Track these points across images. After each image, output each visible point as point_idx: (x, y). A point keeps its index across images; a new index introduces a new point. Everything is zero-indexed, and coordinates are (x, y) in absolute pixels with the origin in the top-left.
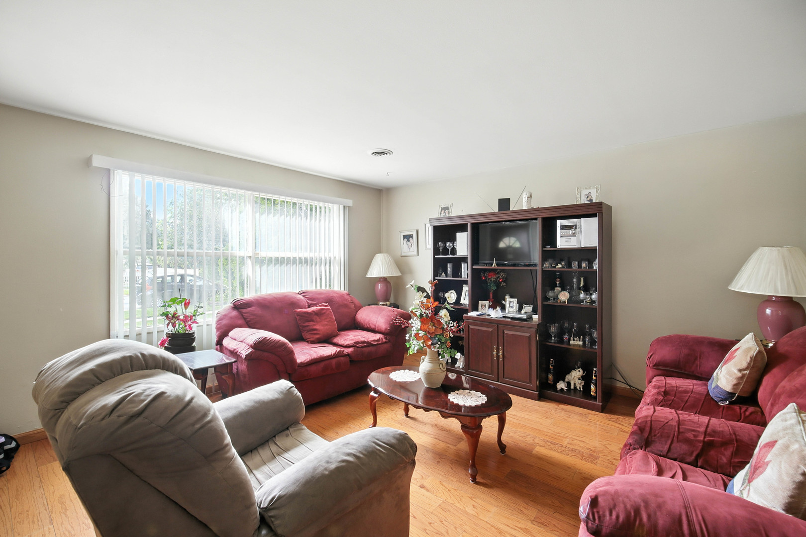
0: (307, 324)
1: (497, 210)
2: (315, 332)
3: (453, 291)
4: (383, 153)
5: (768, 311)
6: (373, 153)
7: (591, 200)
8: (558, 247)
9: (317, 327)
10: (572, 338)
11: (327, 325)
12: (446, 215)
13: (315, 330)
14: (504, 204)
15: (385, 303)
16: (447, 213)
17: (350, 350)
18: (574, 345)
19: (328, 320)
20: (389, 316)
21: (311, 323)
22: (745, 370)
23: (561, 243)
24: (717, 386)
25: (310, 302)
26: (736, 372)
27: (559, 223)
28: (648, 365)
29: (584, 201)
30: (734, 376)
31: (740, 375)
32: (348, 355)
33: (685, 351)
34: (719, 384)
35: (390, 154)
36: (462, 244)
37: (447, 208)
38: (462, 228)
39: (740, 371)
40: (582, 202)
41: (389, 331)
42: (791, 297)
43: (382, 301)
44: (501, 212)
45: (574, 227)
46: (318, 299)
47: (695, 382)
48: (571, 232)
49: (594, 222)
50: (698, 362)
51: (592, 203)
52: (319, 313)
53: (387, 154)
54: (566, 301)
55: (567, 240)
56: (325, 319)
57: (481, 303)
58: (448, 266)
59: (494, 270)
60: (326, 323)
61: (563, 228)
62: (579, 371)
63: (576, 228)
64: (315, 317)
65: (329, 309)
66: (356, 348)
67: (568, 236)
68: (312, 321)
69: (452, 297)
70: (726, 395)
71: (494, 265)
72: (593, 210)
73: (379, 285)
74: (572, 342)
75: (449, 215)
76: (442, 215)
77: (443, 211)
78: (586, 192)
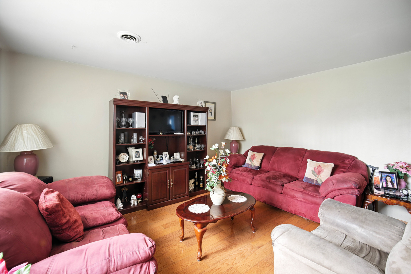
1: (161, 102)
7: (202, 106)
8: (191, 125)
10: (192, 166)
12: (125, 98)
14: (164, 98)
16: (126, 97)
22: (261, 159)
23: (193, 123)
26: (259, 161)
27: (192, 114)
29: (200, 105)
34: (255, 165)
37: (126, 93)
48: (196, 118)
49: (205, 115)
54: (193, 149)
55: (196, 122)
57: (150, 158)
58: (122, 135)
61: (194, 116)
62: (193, 180)
67: (195, 120)
69: (123, 158)
70: (258, 167)
71: (161, 133)
72: (204, 110)
73: (25, 159)
74: (193, 168)
75: (129, 99)
76: (121, 97)
77: (121, 95)
78: (200, 102)
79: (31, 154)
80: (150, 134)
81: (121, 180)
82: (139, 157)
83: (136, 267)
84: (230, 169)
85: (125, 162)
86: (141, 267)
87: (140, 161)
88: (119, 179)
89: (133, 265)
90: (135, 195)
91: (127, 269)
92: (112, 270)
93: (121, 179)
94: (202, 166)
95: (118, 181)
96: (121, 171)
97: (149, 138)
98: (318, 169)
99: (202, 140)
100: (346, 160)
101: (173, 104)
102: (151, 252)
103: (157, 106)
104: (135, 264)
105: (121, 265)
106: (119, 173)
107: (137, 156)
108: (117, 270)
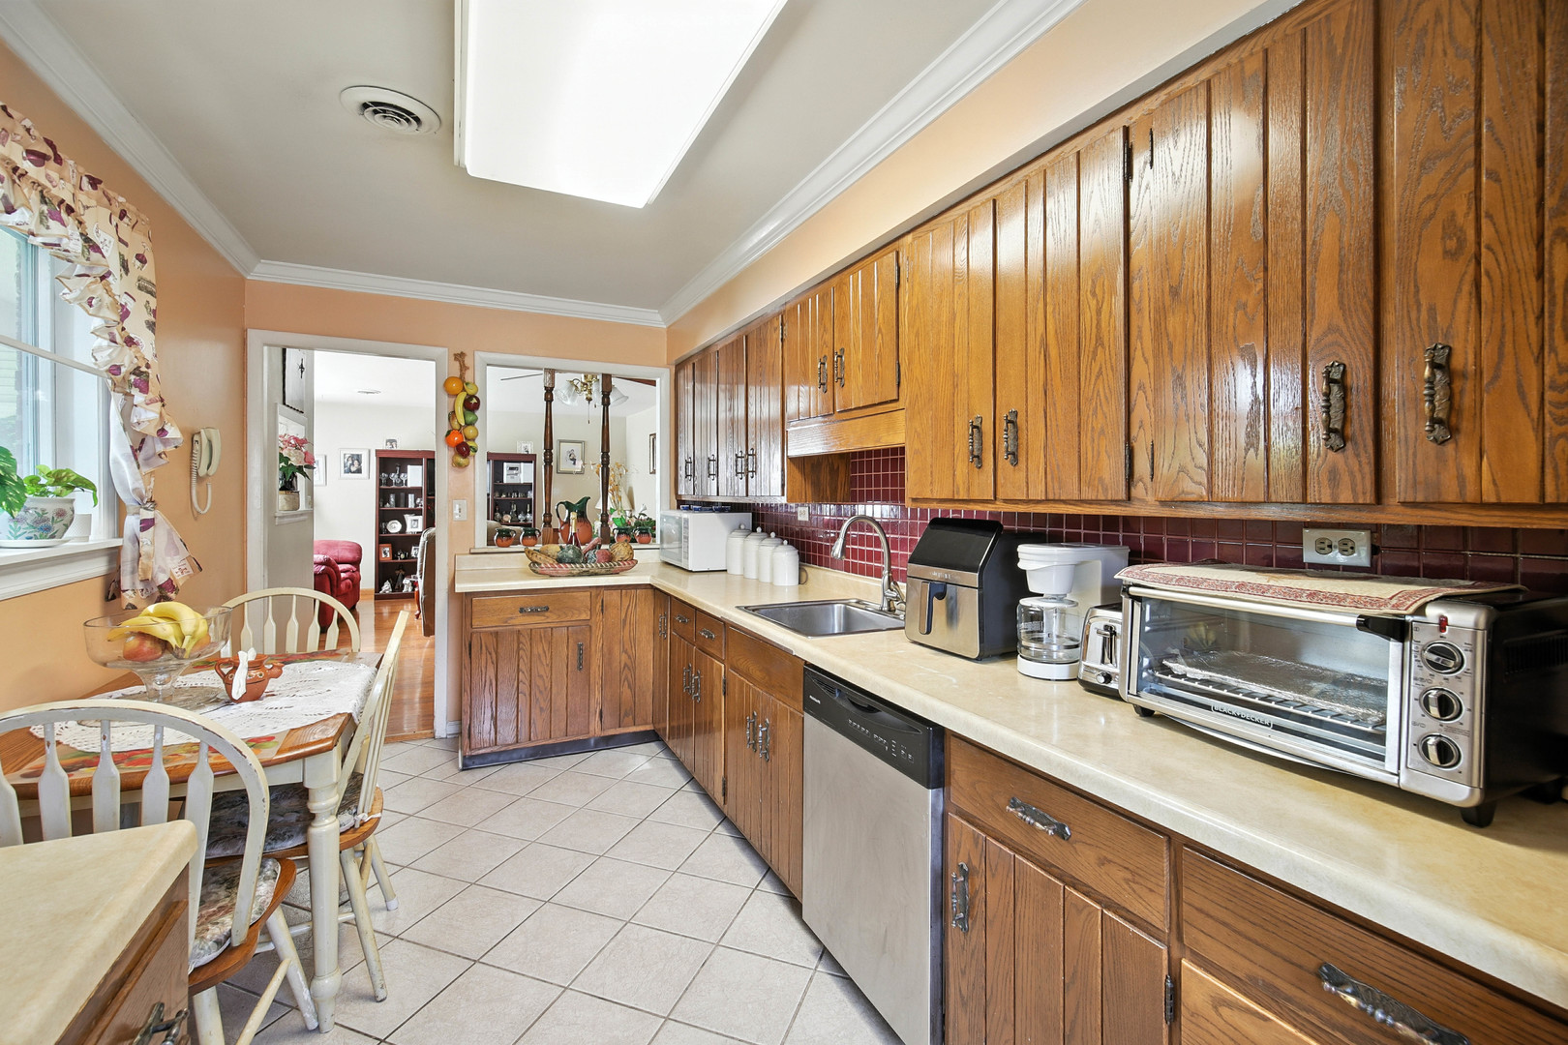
3: (397, 521)
7: (526, 451)
8: (505, 482)
12: (392, 447)
16: (394, 446)
23: (507, 480)
27: (506, 465)
29: (523, 452)
36: (414, 477)
37: (395, 441)
38: (415, 461)
48: (514, 472)
49: (530, 466)
51: (526, 453)
55: (512, 478)
58: (392, 497)
61: (509, 469)
63: (517, 470)
67: (512, 475)
69: (394, 527)
75: (398, 448)
77: (389, 444)
78: (524, 445)
81: (389, 556)
85: (396, 533)
87: (417, 533)
88: (385, 553)
90: (410, 579)
93: (389, 554)
95: (383, 556)
96: (391, 545)
99: (528, 506)
106: (387, 547)
107: (414, 526)
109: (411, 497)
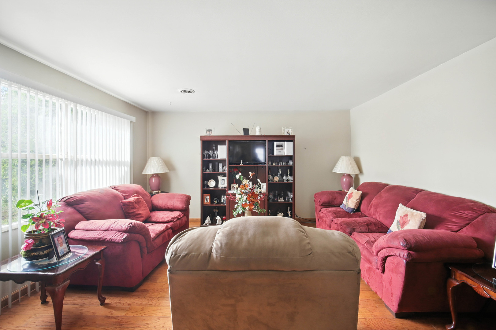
0: (132, 211)
1: (243, 134)
2: (140, 216)
3: (213, 180)
4: (189, 92)
5: (344, 180)
6: (182, 91)
7: (289, 134)
8: (275, 155)
9: (140, 212)
10: (279, 199)
11: (145, 210)
12: (210, 134)
13: (140, 214)
14: (246, 131)
15: (157, 192)
16: (211, 133)
17: (171, 224)
18: (280, 202)
19: (144, 206)
20: (182, 199)
21: (135, 210)
22: (358, 200)
23: (276, 153)
24: (349, 207)
25: (124, 194)
26: (355, 201)
27: (275, 143)
28: (319, 204)
29: (286, 134)
30: (355, 203)
31: (356, 202)
32: (171, 228)
33: (331, 197)
34: (349, 206)
35: (193, 92)
36: (222, 152)
37: (211, 130)
38: (222, 143)
39: (356, 200)
40: (286, 135)
41: (184, 208)
42: (350, 174)
43: (155, 191)
44: (245, 136)
45: (282, 146)
46: (129, 192)
47: (337, 208)
48: (281, 148)
49: (291, 144)
50: (335, 200)
51: (289, 135)
52: (138, 202)
53: (191, 92)
54: (278, 181)
55: (280, 152)
56: (142, 205)
57: (232, 185)
58: (210, 165)
59: (241, 167)
60: (144, 208)
61: (277, 146)
62: (282, 214)
63: (283, 146)
64: (136, 206)
65: (141, 198)
66: (174, 222)
67: (279, 150)
68: (135, 208)
69: (212, 184)
70: (352, 210)
71: (241, 164)
72: (290, 138)
73: (154, 179)
74: (279, 200)
75: (213, 135)
76: (208, 134)
77: (208, 132)
78: (286, 130)
79: (157, 175)
80: (229, 164)
81: (208, 202)
82: (224, 184)
83: (119, 233)
84: (319, 208)
85: (213, 187)
86: (121, 234)
87: (224, 187)
88: (207, 200)
89: (118, 231)
90: (220, 217)
91: (116, 232)
92: (110, 230)
93: (208, 200)
94: (291, 200)
95: (206, 201)
96: (209, 194)
97: (229, 167)
98: (403, 219)
99: (290, 171)
100: (463, 212)
101: (256, 135)
102: (128, 228)
103: (235, 139)
104: (119, 231)
105: (113, 229)
106: (207, 196)
107: (223, 183)
108: (111, 231)
109: (221, 165)
